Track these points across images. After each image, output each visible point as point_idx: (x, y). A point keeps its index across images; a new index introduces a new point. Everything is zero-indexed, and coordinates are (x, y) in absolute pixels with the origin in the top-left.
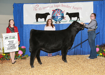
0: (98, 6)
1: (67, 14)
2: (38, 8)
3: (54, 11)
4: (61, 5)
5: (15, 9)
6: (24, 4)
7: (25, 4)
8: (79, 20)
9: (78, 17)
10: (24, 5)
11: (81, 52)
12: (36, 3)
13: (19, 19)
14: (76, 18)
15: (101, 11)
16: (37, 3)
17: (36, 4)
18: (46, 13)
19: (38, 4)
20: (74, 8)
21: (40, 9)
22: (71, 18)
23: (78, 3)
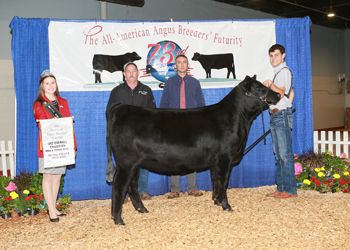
0: (288, 34)
1: (197, 57)
2: (99, 37)
3: (153, 48)
4: (177, 29)
5: (18, 38)
6: (49, 20)
7: (54, 20)
8: (235, 77)
9: (231, 69)
10: (51, 23)
11: (241, 180)
12: (92, 20)
13: (33, 74)
14: (225, 70)
15: (298, 50)
16: (96, 20)
17: (93, 24)
18: (128, 54)
19: (99, 23)
20: (217, 41)
21: (107, 40)
22: (208, 72)
23: (230, 22)
